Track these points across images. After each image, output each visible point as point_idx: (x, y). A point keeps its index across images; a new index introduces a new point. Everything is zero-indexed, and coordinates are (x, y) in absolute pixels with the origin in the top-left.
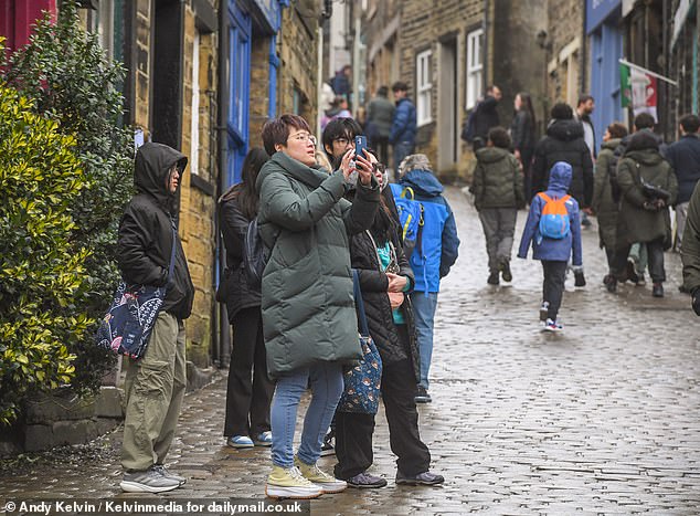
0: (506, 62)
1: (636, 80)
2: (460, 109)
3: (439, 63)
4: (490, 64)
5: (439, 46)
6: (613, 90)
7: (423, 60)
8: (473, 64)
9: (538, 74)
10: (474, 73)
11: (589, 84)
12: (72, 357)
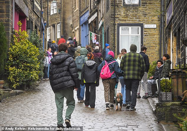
0: (65, 30)
1: (93, 35)
2: (56, 38)
3: (52, 29)
4: (62, 30)
5: (51, 26)
6: (85, 36)
7: (48, 29)
8: (58, 30)
9: (71, 32)
10: (59, 32)
11: (81, 34)
12: (38, 76)
